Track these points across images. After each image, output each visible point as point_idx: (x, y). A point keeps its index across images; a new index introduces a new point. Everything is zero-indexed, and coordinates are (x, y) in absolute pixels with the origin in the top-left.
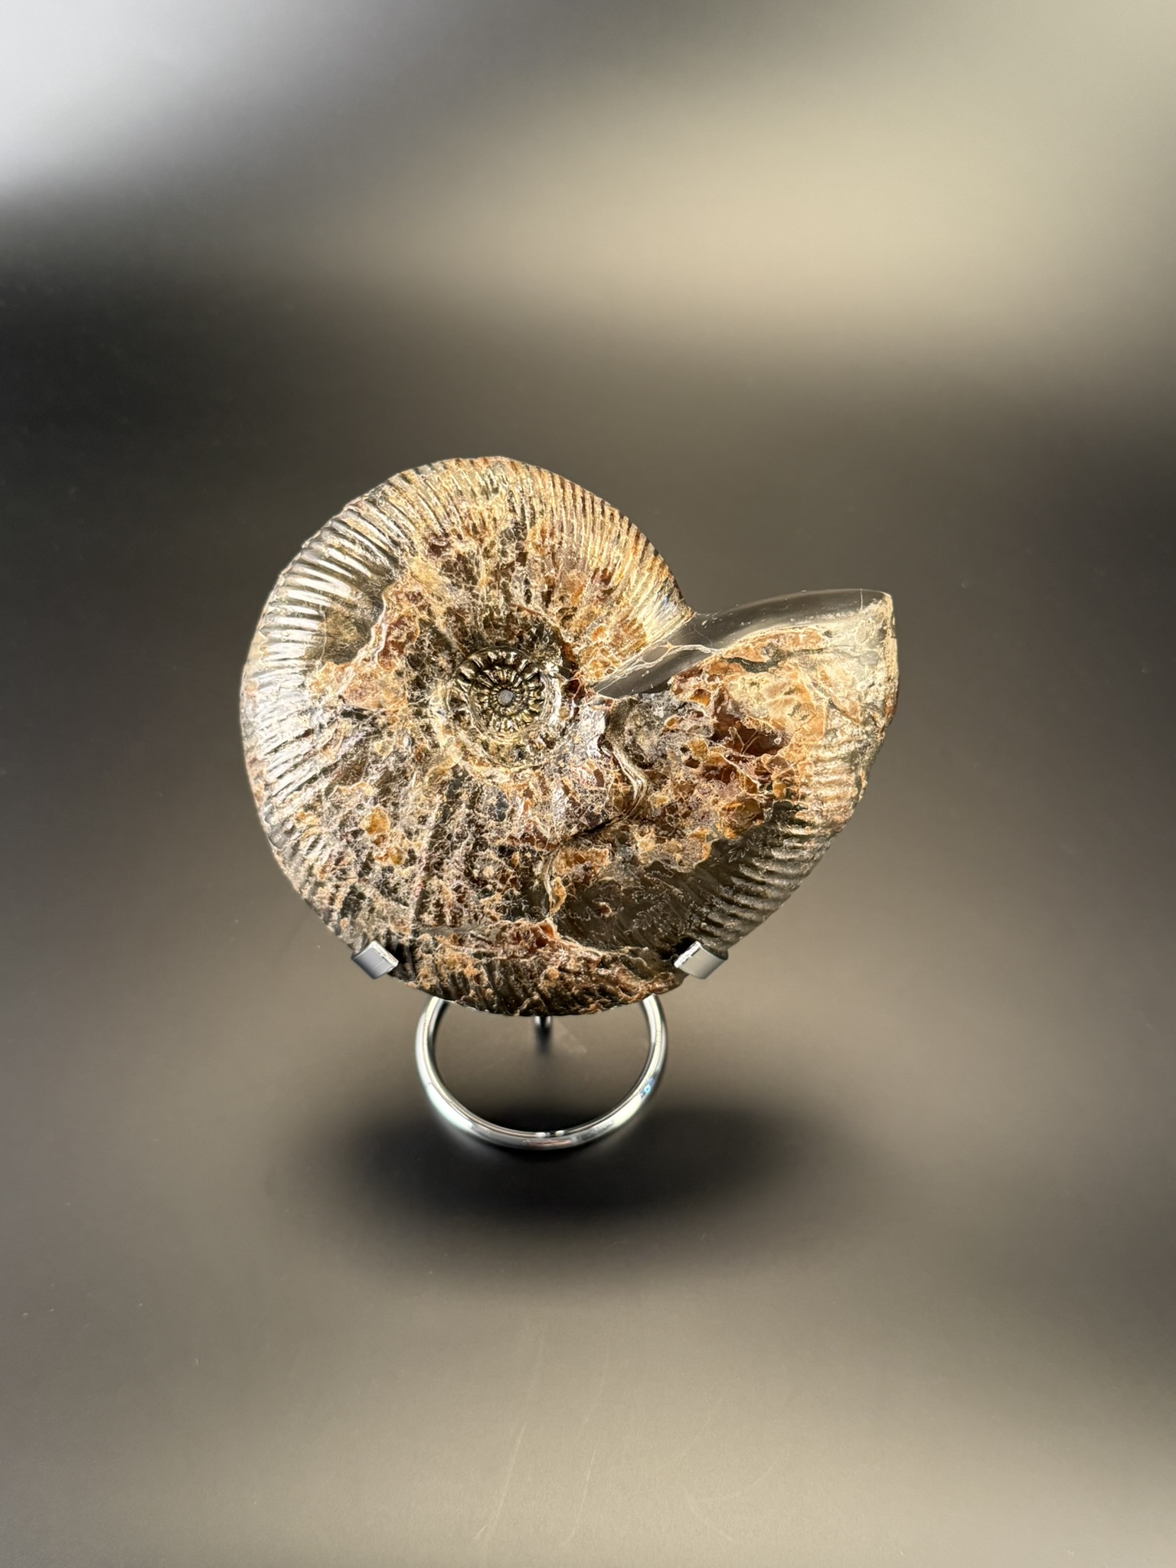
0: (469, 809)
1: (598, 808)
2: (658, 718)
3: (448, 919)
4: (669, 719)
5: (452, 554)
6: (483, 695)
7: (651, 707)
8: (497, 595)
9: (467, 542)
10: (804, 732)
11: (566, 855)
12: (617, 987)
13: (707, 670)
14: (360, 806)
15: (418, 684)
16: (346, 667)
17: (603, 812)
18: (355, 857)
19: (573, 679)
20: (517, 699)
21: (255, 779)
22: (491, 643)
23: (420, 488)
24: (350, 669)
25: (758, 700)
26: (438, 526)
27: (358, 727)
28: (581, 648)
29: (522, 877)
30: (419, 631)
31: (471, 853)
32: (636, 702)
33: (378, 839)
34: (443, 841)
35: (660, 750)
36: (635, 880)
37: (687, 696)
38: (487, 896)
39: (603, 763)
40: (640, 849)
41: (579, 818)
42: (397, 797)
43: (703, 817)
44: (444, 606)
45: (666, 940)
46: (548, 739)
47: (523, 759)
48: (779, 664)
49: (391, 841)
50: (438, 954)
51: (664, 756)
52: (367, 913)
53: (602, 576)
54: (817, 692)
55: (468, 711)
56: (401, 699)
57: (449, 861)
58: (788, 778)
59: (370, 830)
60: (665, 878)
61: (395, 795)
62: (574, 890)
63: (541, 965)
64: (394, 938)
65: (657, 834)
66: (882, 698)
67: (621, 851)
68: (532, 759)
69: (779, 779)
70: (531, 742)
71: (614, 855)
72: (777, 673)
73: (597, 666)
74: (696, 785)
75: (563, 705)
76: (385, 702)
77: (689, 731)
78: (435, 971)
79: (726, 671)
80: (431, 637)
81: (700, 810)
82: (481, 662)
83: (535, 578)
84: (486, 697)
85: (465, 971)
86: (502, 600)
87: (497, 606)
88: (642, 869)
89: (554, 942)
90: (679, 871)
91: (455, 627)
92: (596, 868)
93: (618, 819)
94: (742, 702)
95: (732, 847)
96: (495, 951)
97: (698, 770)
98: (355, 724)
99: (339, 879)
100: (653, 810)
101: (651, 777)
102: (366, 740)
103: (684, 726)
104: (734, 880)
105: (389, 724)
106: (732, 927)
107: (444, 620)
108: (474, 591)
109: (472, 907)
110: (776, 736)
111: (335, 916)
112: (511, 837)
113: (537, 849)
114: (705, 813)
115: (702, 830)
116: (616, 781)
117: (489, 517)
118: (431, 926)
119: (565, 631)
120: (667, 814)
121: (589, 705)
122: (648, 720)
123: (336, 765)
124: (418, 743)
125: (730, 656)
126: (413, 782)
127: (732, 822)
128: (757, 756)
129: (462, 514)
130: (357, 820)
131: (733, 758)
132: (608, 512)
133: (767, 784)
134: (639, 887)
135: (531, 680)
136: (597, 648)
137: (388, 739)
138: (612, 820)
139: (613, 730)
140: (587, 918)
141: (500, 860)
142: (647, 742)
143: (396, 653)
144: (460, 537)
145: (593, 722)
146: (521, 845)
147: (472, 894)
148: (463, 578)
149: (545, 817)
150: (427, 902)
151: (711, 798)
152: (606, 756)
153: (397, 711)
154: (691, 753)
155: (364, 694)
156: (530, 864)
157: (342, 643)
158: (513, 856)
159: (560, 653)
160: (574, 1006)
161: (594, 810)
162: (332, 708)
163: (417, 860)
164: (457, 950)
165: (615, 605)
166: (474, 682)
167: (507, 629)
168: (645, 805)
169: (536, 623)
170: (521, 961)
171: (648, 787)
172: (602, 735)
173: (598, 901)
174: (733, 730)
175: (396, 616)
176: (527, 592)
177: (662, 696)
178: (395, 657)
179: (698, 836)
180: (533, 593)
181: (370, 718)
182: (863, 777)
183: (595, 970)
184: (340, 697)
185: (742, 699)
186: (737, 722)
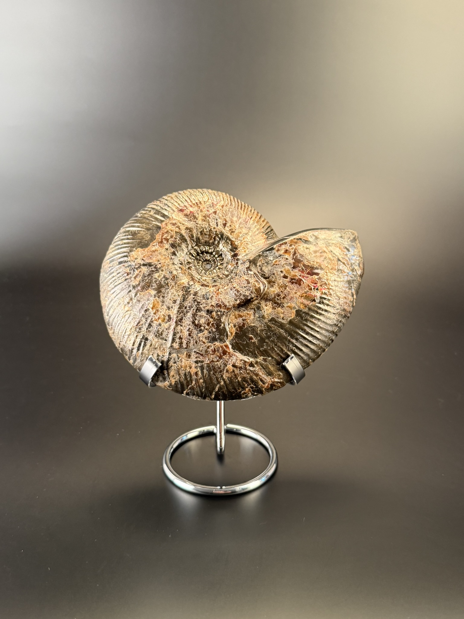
0: (194, 296)
1: (247, 293)
2: (270, 260)
3: (184, 345)
4: (275, 260)
5: (188, 211)
6: (199, 263)
7: (267, 257)
8: (205, 223)
9: (194, 208)
10: (329, 268)
11: (235, 314)
12: (258, 378)
13: (289, 243)
14: (148, 299)
15: (174, 254)
17: (250, 295)
18: (145, 321)
19: (235, 253)
20: (213, 265)
22: (203, 242)
24: (146, 249)
25: (310, 255)
26: (183, 204)
28: (238, 242)
29: (216, 322)
30: (175, 235)
31: (195, 313)
32: (261, 255)
33: (155, 312)
34: (183, 309)
35: (272, 272)
36: (264, 325)
38: (201, 332)
39: (249, 276)
40: (266, 312)
41: (240, 296)
42: (164, 294)
43: (291, 299)
44: (185, 227)
45: (278, 354)
46: (226, 274)
48: (317, 242)
49: (161, 312)
50: (179, 363)
51: (274, 274)
52: (149, 347)
53: (245, 220)
54: (332, 254)
55: (193, 267)
56: (167, 258)
57: (185, 318)
59: (152, 308)
60: (277, 325)
61: (163, 293)
62: (239, 329)
63: (225, 365)
64: (160, 358)
65: (272, 306)
66: (358, 262)
67: (258, 313)
68: (220, 282)
70: (219, 277)
71: (255, 314)
72: (316, 245)
73: (245, 249)
74: (287, 285)
75: (232, 262)
76: (161, 259)
77: (283, 265)
78: (177, 373)
79: (296, 243)
80: (180, 237)
81: (290, 296)
82: (199, 250)
83: (220, 219)
85: (191, 371)
86: (208, 225)
87: (206, 227)
88: (267, 321)
89: (230, 353)
90: (282, 322)
91: (189, 234)
92: (247, 320)
93: (256, 297)
95: (304, 313)
96: (204, 360)
97: (288, 279)
98: (148, 268)
100: (270, 295)
101: (269, 282)
102: (152, 273)
103: (281, 263)
104: (306, 328)
105: (162, 267)
106: (306, 352)
107: (185, 231)
108: (197, 222)
109: (194, 338)
110: (318, 269)
112: (212, 305)
113: (223, 310)
114: (292, 297)
116: (255, 282)
118: (176, 349)
119: (232, 236)
120: (276, 297)
121: (242, 260)
122: (267, 261)
123: (139, 284)
124: (174, 273)
125: (298, 238)
126: (171, 287)
127: (303, 302)
128: (311, 276)
130: (147, 305)
131: (301, 276)
133: (316, 288)
134: (266, 329)
135: (218, 257)
136: (244, 243)
137: (162, 272)
138: (253, 298)
139: (252, 265)
140: (244, 342)
141: (207, 316)
142: (267, 269)
143: (166, 242)
146: (216, 309)
147: (195, 332)
148: (193, 219)
149: (226, 298)
150: (175, 338)
151: (294, 291)
152: (250, 274)
153: (165, 262)
154: (284, 272)
155: (152, 257)
156: (220, 317)
157: (144, 241)
158: (212, 314)
159: (230, 244)
160: (239, 389)
162: (138, 264)
163: (172, 319)
164: (187, 360)
165: (251, 229)
166: (196, 258)
167: (210, 235)
168: (266, 294)
169: (220, 233)
170: (216, 363)
171: (268, 286)
172: (248, 267)
173: (249, 334)
174: (301, 265)
175: (166, 231)
176: (217, 223)
177: (272, 252)
178: (165, 244)
179: (289, 307)
180: (219, 224)
181: (154, 266)
182: (354, 293)
183: (248, 367)
184: (142, 259)
185: (303, 254)
186: (302, 262)
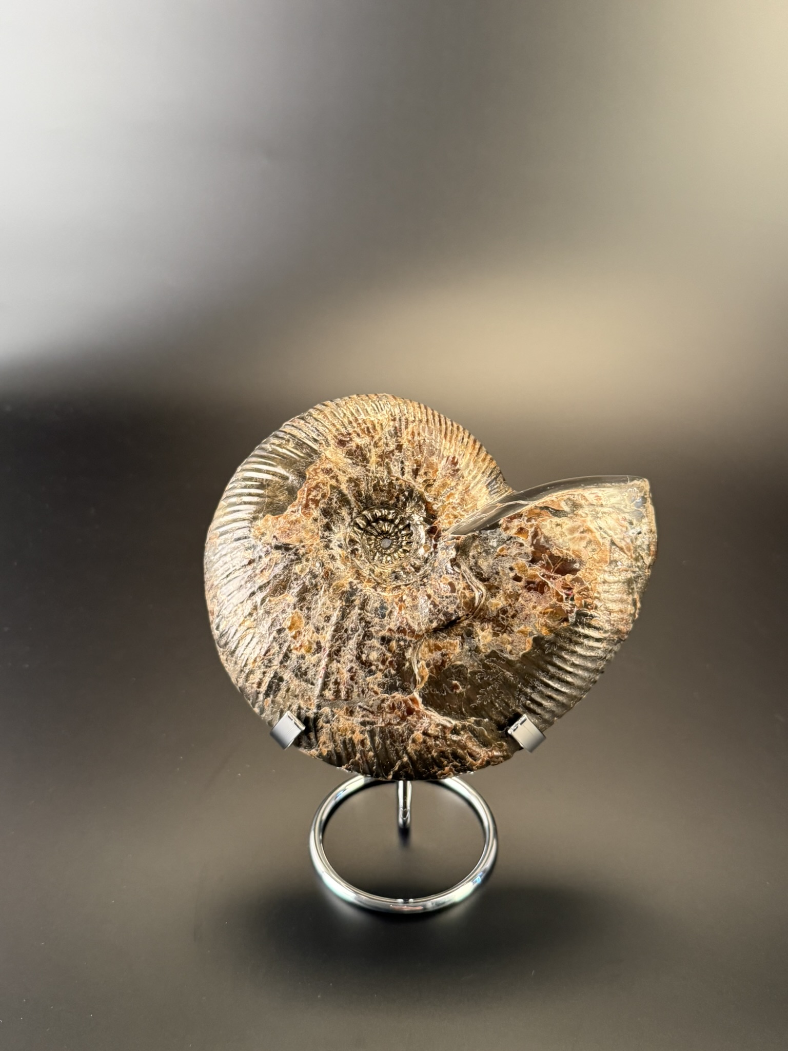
0: (361, 610)
1: (451, 609)
2: (493, 547)
3: (343, 694)
4: (500, 548)
5: (353, 445)
6: (371, 540)
7: (487, 540)
8: (382, 470)
9: (363, 438)
10: (594, 560)
11: (429, 645)
12: (466, 751)
13: (526, 514)
14: (284, 611)
15: (328, 527)
16: (279, 517)
17: (455, 611)
18: (278, 649)
19: (433, 525)
20: (394, 543)
21: (211, 600)
22: (378, 503)
23: (333, 409)
24: (281, 519)
25: (562, 536)
26: (344, 429)
27: (285, 556)
28: (439, 505)
29: (397, 659)
30: (330, 492)
31: (361, 642)
32: (477, 537)
33: (296, 634)
34: (342, 634)
35: (495, 569)
36: (478, 664)
37: (513, 532)
38: (371, 675)
39: (455, 577)
40: (481, 640)
41: (438, 615)
42: (310, 603)
43: (526, 618)
44: (347, 476)
45: (501, 713)
46: (416, 566)
47: (398, 580)
48: (575, 512)
49: (304, 635)
50: (334, 723)
51: (497, 573)
52: (285, 692)
53: (452, 461)
54: (602, 533)
55: (360, 549)
56: (316, 537)
57: (345, 648)
58: (585, 593)
59: (290, 628)
60: (500, 663)
62: (434, 671)
63: (410, 730)
64: (303, 712)
65: (493, 630)
66: (647, 543)
67: (468, 642)
68: (405, 579)
69: (579, 593)
70: (403, 569)
71: (462, 645)
72: (574, 518)
73: (449, 518)
74: (520, 594)
75: (426, 543)
76: (305, 538)
77: (515, 556)
78: (331, 738)
79: (539, 515)
80: (338, 496)
81: (524, 613)
82: (370, 517)
83: (408, 460)
84: (373, 541)
85: (354, 737)
86: (386, 473)
87: (382, 477)
88: (483, 656)
89: (419, 711)
90: (510, 658)
91: (354, 490)
92: (450, 655)
93: (465, 616)
94: (550, 537)
95: (547, 642)
96: (376, 720)
97: (522, 583)
98: (284, 554)
99: (267, 667)
100: (490, 611)
101: (489, 588)
102: (291, 564)
103: (511, 552)
104: (550, 668)
105: (307, 553)
106: (549, 707)
107: (346, 485)
108: (367, 467)
109: (360, 684)
110: (575, 562)
111: (261, 697)
112: (390, 630)
113: (408, 638)
114: (527, 615)
115: (526, 627)
116: (464, 589)
117: (378, 423)
118: (330, 700)
119: (428, 494)
120: (501, 615)
121: (445, 542)
122: (486, 548)
123: (269, 583)
124: (326, 565)
125: (542, 505)
126: (322, 592)
127: (547, 622)
128: (563, 575)
129: (360, 421)
130: (281, 621)
131: (545, 576)
132: (455, 425)
133: (570, 597)
134: (481, 670)
135: (403, 529)
136: (449, 506)
137: (306, 563)
138: (461, 617)
139: (461, 555)
140: (443, 693)
141: (381, 647)
142: (486, 564)
143: (313, 506)
144: (358, 435)
145: (446, 554)
146: (397, 636)
147: (361, 673)
148: (360, 460)
149: (414, 615)
150: (328, 681)
151: (531, 604)
152: (457, 572)
153: (313, 544)
154: (516, 571)
155: (290, 534)
156: (403, 650)
157: (278, 502)
158: (391, 644)
159: (424, 508)
160: (433, 768)
161: (449, 610)
162: (268, 544)
163: (322, 649)
164: (348, 720)
165: (461, 479)
166: (366, 532)
167: (389, 492)
168: (484, 609)
169: (408, 488)
170: (395, 727)
171: (486, 595)
172: (454, 558)
173: (452, 680)
174: (545, 556)
175: (314, 484)
176: (402, 468)
177: (495, 532)
178: (313, 509)
179: (522, 632)
180: (407, 469)
181: (294, 550)
182: (638, 599)
183: (449, 736)
184: (274, 537)
185: (550, 535)
186: (548, 551)
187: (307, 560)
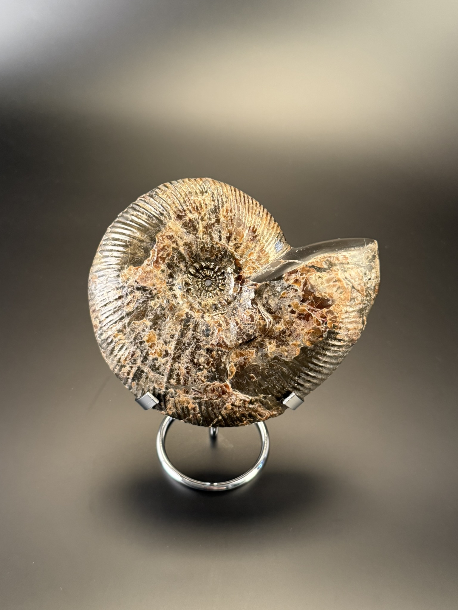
0: (193, 331)
1: (251, 332)
2: (278, 292)
3: (182, 382)
4: (283, 292)
5: (187, 219)
6: (199, 282)
7: (275, 287)
8: (207, 237)
9: (193, 214)
10: (341, 299)
11: (236, 353)
12: (257, 413)
13: (300, 271)
14: (144, 331)
15: (171, 276)
16: (138, 268)
17: (254, 333)
18: (140, 353)
19: (240, 274)
20: (214, 284)
21: (94, 319)
22: (203, 258)
23: (173, 190)
24: (140, 269)
25: (322, 284)
26: (181, 207)
27: (144, 295)
28: (243, 261)
29: (216, 362)
30: (172, 252)
31: (194, 352)
32: (268, 285)
33: (152, 345)
34: (181, 346)
35: (279, 306)
36: (267, 364)
37: (291, 282)
38: (200, 371)
39: (254, 311)
40: (269, 350)
41: (243, 336)
42: (160, 326)
43: (297, 336)
44: (184, 241)
45: (279, 392)
46: (228, 301)
47: (216, 310)
48: (331, 269)
49: (157, 346)
50: (177, 398)
51: (281, 309)
52: (145, 379)
53: (252, 230)
54: (347, 281)
55: (192, 289)
56: (164, 282)
57: (183, 355)
58: (334, 319)
59: (148, 341)
60: (280, 363)
62: (239, 368)
63: (224, 403)
64: (157, 391)
65: (277, 344)
66: (374, 285)
67: (261, 351)
68: (221, 310)
69: (330, 319)
70: (220, 302)
71: (257, 353)
72: (330, 272)
73: (250, 269)
74: (294, 322)
75: (235, 286)
76: (156, 283)
77: (292, 298)
78: (175, 406)
79: (308, 271)
80: (177, 255)
81: (296, 333)
82: (198, 267)
83: (223, 230)
84: (200, 283)
85: (189, 406)
86: (209, 239)
87: (207, 242)
88: (270, 359)
89: (230, 392)
90: (286, 360)
91: (188, 251)
92: (249, 359)
93: (260, 336)
94: (315, 285)
95: (309, 350)
96: (203, 397)
97: (296, 315)
98: (142, 293)
99: (133, 364)
100: (275, 333)
101: (275, 318)
102: (147, 300)
103: (289, 295)
104: (310, 365)
105: (158, 293)
106: (308, 386)
107: (183, 248)
108: (197, 235)
109: (193, 376)
110: (329, 301)
111: (130, 381)
112: (212, 344)
113: (223, 350)
114: (298, 334)
115: (297, 342)
116: (259, 319)
117: (204, 203)
118: (174, 385)
119: (236, 253)
121: (247, 286)
122: (274, 293)
123: (133, 312)
124: (171, 302)
125: (310, 265)
126: (168, 319)
127: (309, 338)
128: (321, 309)
129: (192, 202)
130: (142, 337)
131: (310, 310)
132: (254, 203)
133: (325, 322)
134: (268, 367)
135: (220, 275)
136: (250, 261)
137: (157, 300)
138: (257, 337)
139: (258, 297)
140: (245, 381)
141: (206, 355)
142: (273, 302)
143: (161, 262)
144: (190, 212)
145: (248, 294)
146: (216, 348)
147: (194, 370)
148: (192, 230)
149: (227, 335)
150: (173, 374)
151: (301, 328)
152: (255, 308)
153: (161, 288)
154: (292, 307)
155: (147, 280)
156: (220, 356)
157: (137, 257)
158: (213, 353)
159: (234, 263)
160: (237, 422)
161: (249, 332)
162: (132, 286)
163: (169, 355)
164: (185, 396)
165: (258, 242)
166: (195, 276)
167: (211, 252)
168: (272, 330)
169: (224, 249)
170: (214, 401)
171: (273, 322)
172: (253, 299)
173: (250, 373)
174: (311, 298)
175: (162, 246)
176: (220, 236)
177: (280, 282)
178: (161, 264)
179: (295, 345)
180: (223, 237)
181: (149, 291)
182: (365, 320)
183: (247, 405)
184: (136, 281)
185: (315, 284)
186: (312, 294)
187: (158, 298)
